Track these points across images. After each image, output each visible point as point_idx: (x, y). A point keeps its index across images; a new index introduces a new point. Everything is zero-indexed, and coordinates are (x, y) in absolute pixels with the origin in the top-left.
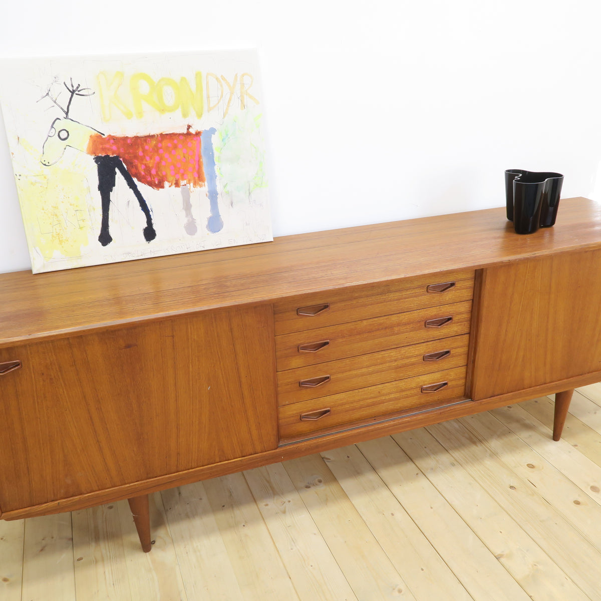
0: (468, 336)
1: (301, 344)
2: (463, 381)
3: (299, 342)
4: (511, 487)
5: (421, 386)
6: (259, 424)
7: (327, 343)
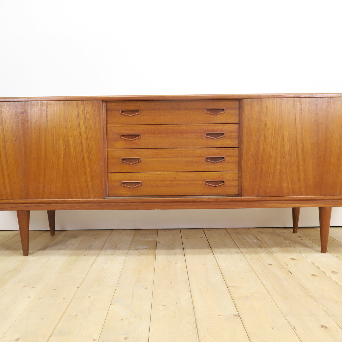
0: (238, 149)
1: (122, 133)
2: (237, 183)
3: (121, 132)
4: (269, 264)
5: (204, 180)
6: (93, 178)
7: (138, 135)
